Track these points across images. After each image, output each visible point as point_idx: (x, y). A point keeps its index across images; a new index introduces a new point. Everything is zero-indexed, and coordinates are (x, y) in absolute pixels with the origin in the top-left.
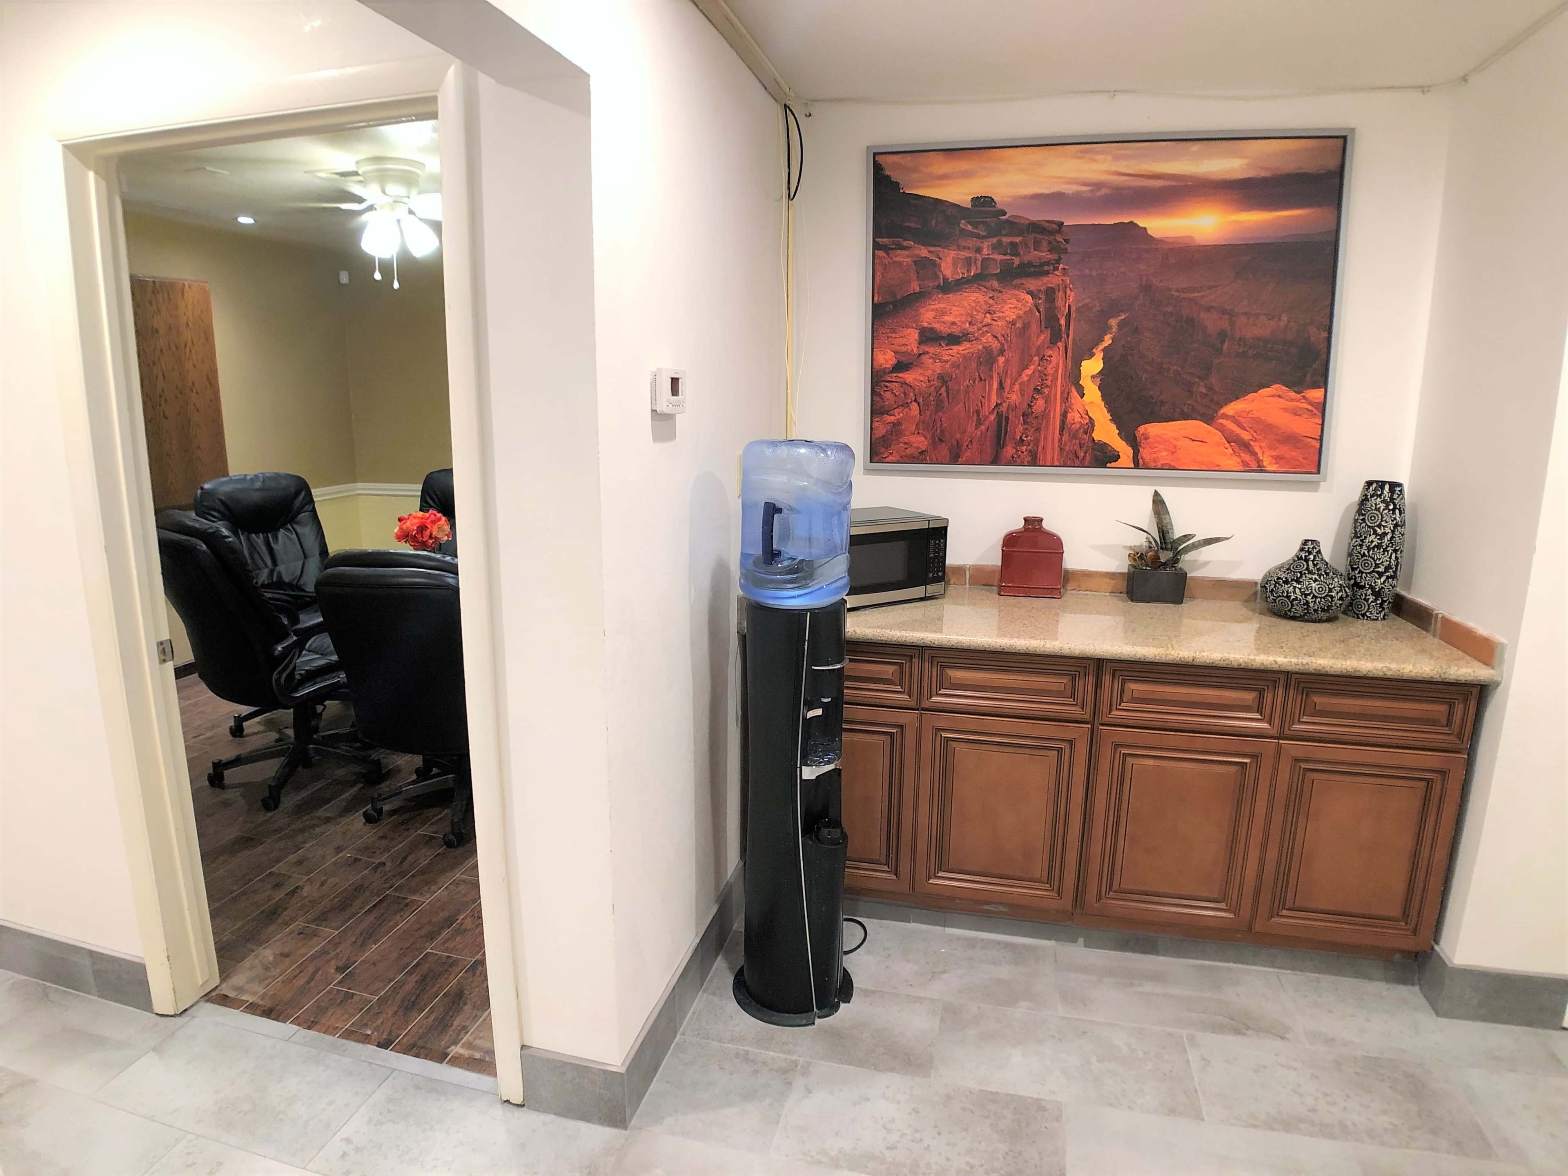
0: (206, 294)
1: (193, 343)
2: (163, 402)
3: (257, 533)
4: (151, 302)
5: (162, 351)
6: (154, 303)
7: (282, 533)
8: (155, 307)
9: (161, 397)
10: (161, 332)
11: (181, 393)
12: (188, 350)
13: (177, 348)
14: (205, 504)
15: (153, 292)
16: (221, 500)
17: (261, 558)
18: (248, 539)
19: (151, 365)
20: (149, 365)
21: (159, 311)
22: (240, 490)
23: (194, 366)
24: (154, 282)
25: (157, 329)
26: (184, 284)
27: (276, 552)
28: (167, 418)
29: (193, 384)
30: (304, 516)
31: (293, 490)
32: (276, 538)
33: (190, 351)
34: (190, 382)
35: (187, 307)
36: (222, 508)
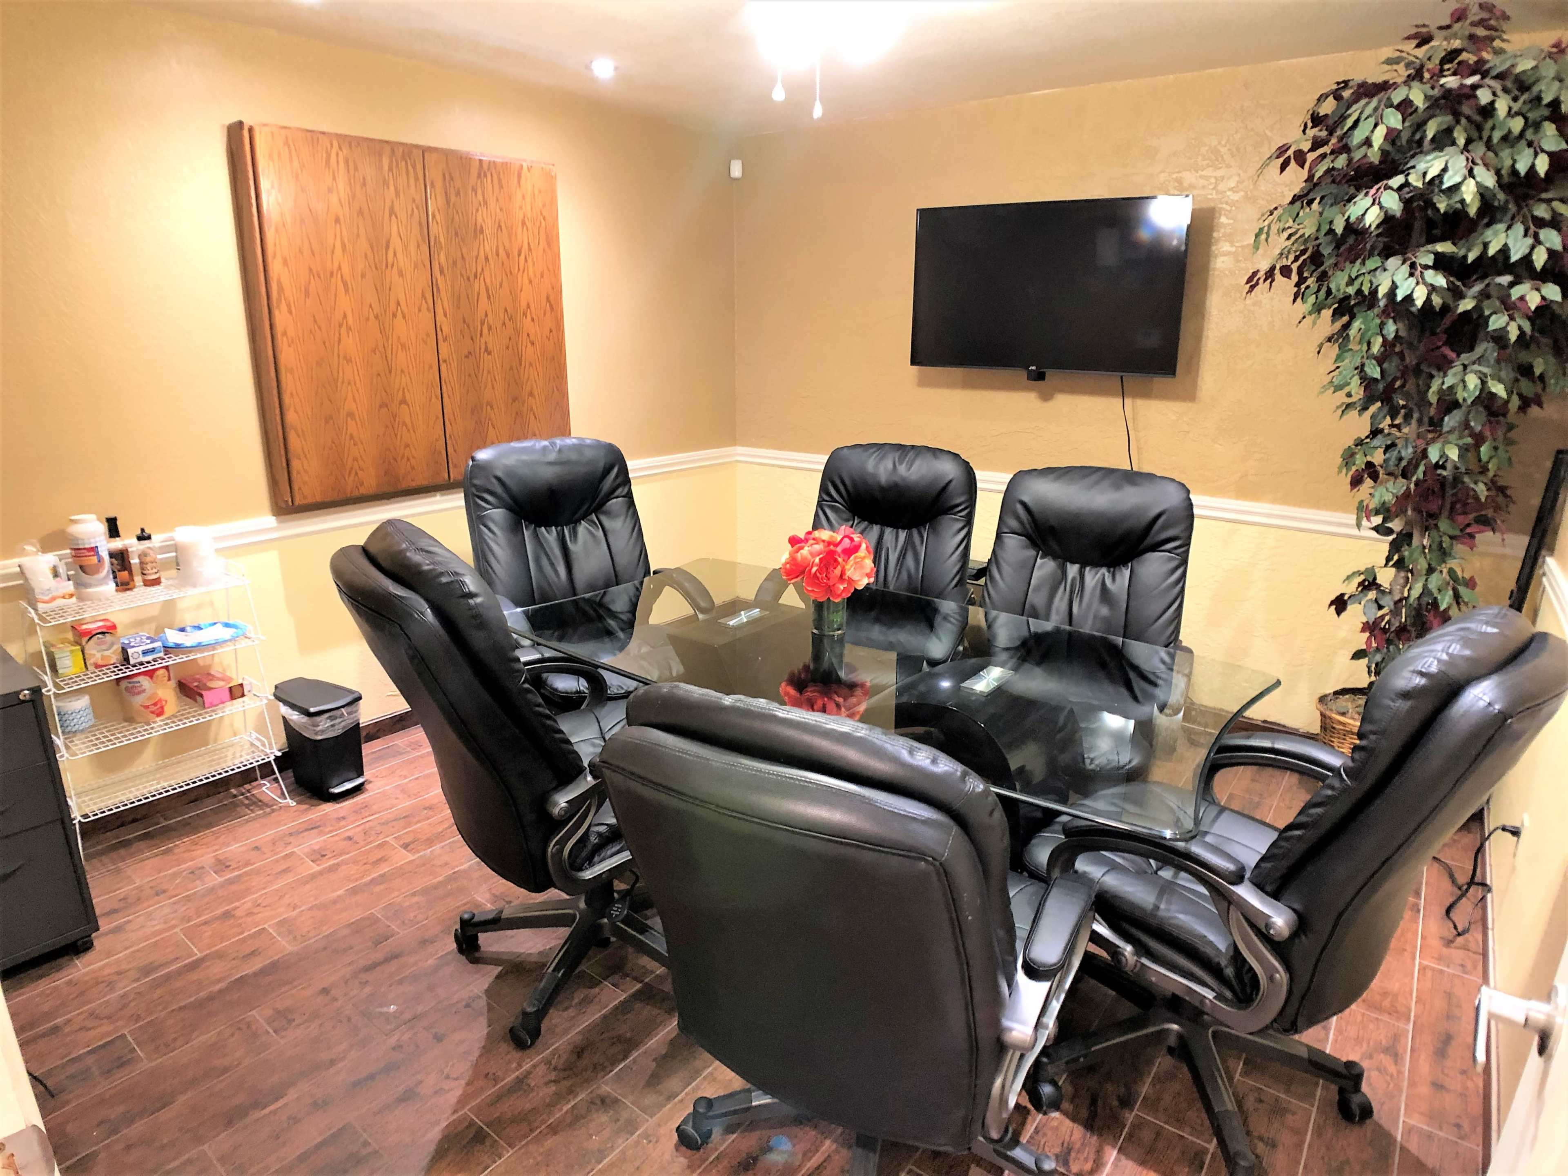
0: (550, 179)
1: (530, 249)
2: (485, 330)
3: (547, 525)
4: (474, 190)
5: (487, 258)
6: (479, 192)
7: (583, 528)
8: (480, 197)
9: (482, 323)
10: (488, 232)
11: (510, 319)
12: (522, 257)
13: (508, 257)
14: (476, 482)
15: (479, 176)
16: (499, 479)
17: (552, 564)
18: (536, 536)
19: (472, 279)
20: (468, 279)
21: (486, 203)
22: (525, 463)
23: (530, 282)
24: (481, 161)
25: (482, 227)
26: (522, 166)
27: (573, 556)
28: (489, 353)
29: (528, 306)
30: (616, 503)
31: (601, 465)
32: (574, 534)
33: (526, 260)
34: (524, 305)
35: (523, 197)
36: (499, 490)
